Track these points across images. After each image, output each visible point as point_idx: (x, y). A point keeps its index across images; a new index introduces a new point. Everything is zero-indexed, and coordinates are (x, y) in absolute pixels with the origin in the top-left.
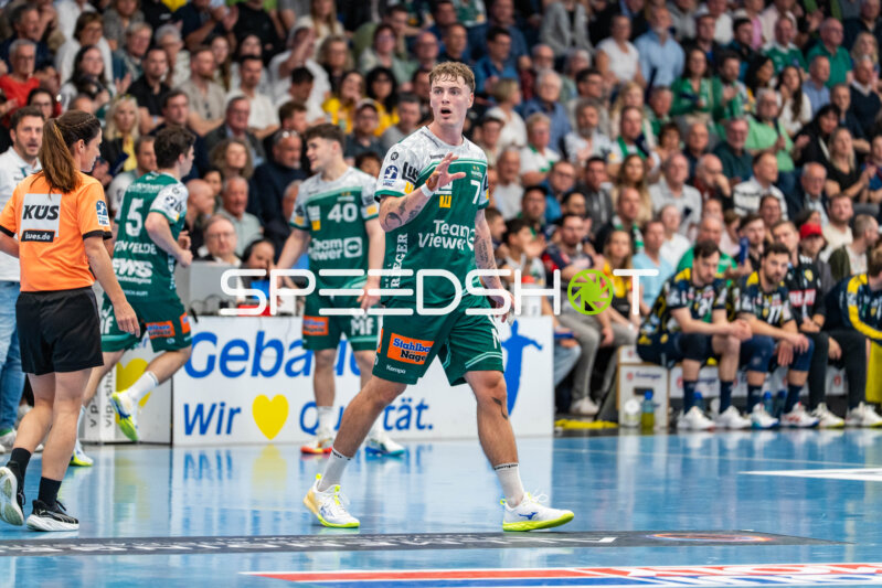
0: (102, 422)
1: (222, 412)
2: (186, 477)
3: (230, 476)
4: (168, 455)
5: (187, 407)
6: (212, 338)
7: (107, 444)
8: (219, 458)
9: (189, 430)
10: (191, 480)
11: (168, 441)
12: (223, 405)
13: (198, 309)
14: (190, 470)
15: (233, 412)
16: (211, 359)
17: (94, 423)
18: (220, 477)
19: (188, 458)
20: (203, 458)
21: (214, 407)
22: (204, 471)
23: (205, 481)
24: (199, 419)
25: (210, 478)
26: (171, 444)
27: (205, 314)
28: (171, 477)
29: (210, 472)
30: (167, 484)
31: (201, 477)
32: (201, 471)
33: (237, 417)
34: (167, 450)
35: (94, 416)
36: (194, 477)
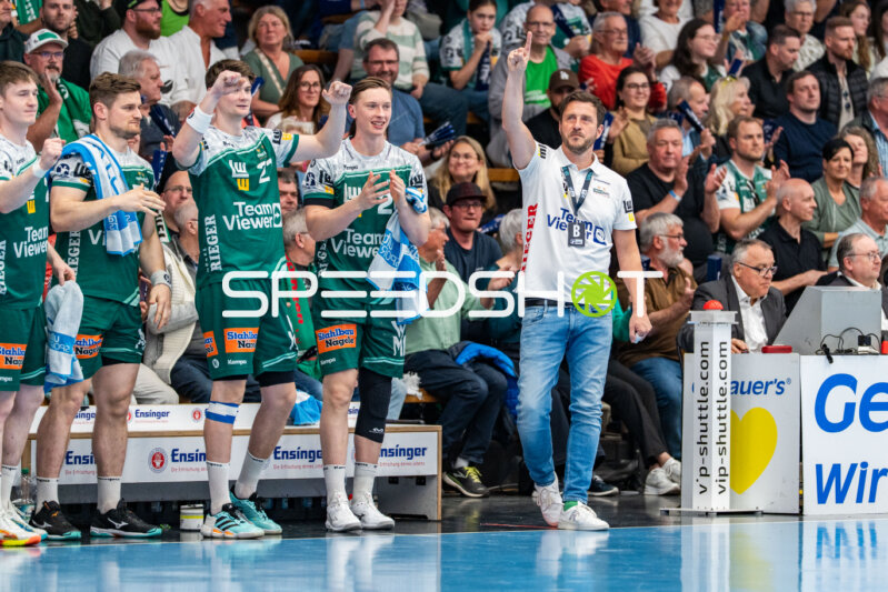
0: (715, 488)
1: (863, 474)
2: (819, 556)
3: (874, 555)
4: (797, 527)
5: (819, 468)
6: (849, 381)
7: (720, 514)
8: (860, 532)
9: (822, 498)
10: (825, 561)
11: (797, 511)
12: (864, 465)
13: (832, 345)
14: (824, 547)
15: (877, 475)
16: (849, 408)
17: (704, 490)
18: (862, 556)
19: (821, 533)
20: (840, 532)
21: (853, 467)
22: (842, 548)
23: (843, 560)
24: (834, 484)
25: (850, 557)
26: (800, 514)
27: (840, 352)
28: (801, 556)
29: (849, 550)
30: (797, 565)
31: (838, 556)
32: (838, 550)
33: (882, 480)
34: (796, 521)
35: (703, 481)
36: (830, 556)
